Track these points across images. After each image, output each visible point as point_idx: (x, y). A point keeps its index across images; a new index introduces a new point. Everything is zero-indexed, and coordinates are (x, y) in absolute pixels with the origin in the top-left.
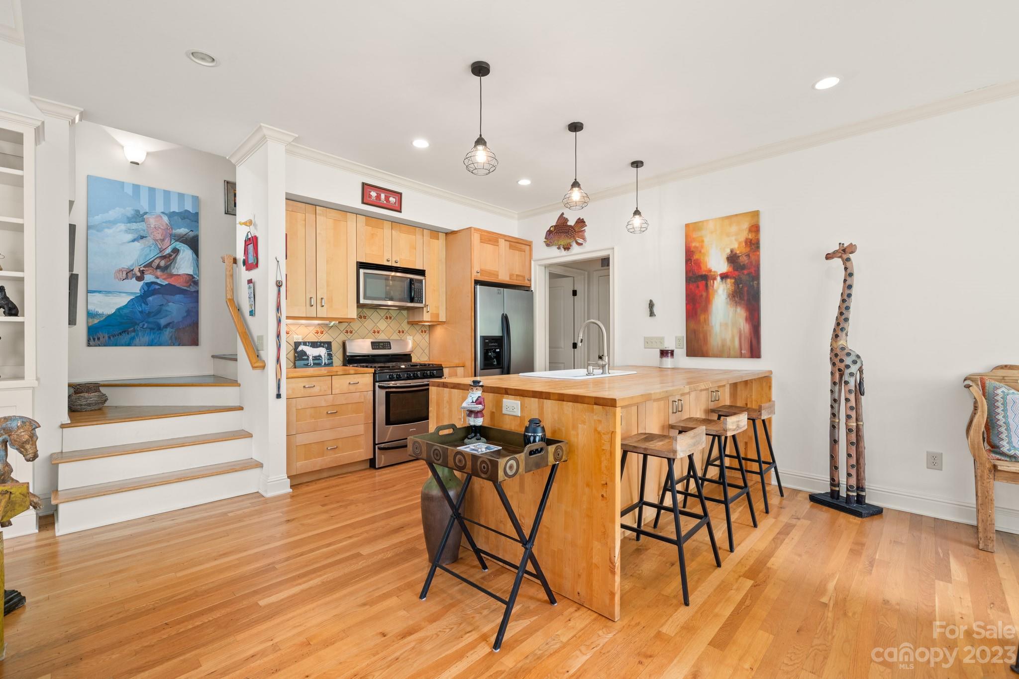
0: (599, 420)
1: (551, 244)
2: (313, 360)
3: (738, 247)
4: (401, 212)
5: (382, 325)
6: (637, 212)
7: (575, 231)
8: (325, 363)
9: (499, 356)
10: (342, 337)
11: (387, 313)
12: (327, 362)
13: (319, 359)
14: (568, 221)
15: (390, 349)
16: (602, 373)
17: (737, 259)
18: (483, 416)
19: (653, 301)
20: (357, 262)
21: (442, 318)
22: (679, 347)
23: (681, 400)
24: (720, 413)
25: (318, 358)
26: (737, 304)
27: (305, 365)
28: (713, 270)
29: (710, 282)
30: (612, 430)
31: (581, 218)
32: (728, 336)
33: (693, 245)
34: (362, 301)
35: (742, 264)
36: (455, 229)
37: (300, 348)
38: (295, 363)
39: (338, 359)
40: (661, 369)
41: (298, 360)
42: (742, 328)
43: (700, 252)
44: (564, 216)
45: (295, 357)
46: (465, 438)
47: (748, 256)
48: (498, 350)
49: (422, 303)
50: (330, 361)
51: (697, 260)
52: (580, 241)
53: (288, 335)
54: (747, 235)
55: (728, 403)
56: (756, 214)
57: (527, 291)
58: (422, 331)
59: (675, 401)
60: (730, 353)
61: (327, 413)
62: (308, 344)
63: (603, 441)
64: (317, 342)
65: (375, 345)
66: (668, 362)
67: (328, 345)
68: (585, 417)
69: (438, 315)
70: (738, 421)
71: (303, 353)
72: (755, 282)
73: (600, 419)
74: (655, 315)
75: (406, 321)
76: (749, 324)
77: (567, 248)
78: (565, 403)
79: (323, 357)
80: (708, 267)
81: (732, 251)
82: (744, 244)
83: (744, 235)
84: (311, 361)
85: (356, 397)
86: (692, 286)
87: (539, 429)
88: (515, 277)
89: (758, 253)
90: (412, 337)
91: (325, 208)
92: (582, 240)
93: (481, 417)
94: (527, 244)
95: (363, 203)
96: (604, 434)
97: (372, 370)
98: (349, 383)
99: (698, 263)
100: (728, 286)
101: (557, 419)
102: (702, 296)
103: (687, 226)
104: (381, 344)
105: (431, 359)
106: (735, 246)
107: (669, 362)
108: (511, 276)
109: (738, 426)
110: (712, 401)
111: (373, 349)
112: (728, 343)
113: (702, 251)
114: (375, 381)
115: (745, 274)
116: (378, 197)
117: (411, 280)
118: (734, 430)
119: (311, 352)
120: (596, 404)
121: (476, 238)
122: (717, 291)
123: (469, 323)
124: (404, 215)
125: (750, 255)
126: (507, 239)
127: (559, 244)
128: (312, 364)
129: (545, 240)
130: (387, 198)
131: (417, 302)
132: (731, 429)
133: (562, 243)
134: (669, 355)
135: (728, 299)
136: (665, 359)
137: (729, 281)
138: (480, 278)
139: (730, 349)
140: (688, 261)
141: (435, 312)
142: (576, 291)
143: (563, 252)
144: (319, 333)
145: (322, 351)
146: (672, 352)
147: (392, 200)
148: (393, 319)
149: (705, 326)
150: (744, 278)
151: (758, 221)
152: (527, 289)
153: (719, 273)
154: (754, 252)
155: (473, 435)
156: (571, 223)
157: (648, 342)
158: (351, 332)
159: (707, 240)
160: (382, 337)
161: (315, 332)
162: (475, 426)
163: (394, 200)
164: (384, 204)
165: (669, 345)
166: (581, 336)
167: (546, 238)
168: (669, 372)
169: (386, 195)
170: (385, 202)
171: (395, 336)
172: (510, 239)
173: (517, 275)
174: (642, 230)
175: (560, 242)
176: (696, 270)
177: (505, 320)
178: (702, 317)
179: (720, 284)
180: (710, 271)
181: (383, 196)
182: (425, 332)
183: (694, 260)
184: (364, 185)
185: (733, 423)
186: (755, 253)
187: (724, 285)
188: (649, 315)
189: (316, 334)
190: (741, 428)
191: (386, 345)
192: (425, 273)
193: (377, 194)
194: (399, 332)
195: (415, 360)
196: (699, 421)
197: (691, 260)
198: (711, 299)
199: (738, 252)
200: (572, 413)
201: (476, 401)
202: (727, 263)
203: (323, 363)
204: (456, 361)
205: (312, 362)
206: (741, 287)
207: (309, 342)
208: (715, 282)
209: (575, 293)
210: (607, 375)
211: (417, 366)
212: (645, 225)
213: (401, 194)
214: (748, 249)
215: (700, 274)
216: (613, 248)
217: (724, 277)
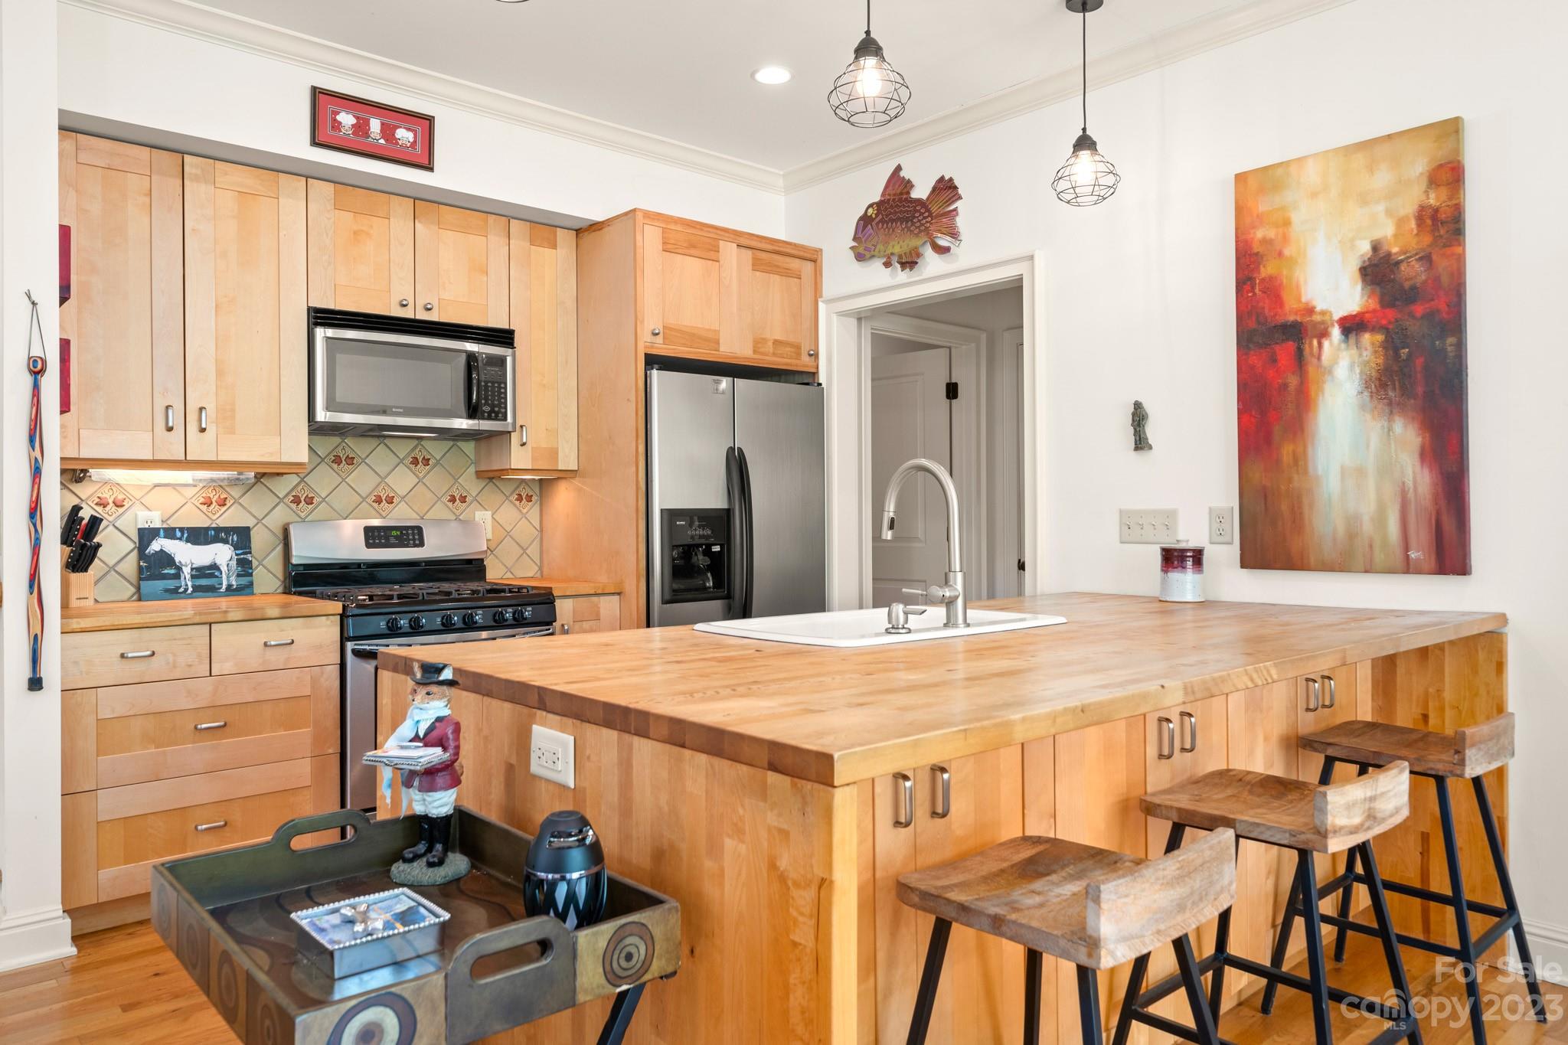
0: (781, 831)
1: (868, 255)
2: (193, 577)
3: (1395, 236)
4: (431, 169)
5: (402, 481)
6: (1084, 143)
7: (930, 215)
8: (229, 586)
9: (719, 566)
10: (280, 515)
11: (415, 447)
12: (234, 583)
13: (212, 576)
14: (912, 186)
15: (421, 544)
16: (946, 625)
17: (1392, 271)
18: (455, 782)
19: (1145, 405)
20: (309, 309)
21: (568, 460)
22: (1221, 539)
23: (1190, 715)
24: (1330, 752)
25: (207, 572)
26: (1392, 408)
27: (167, 591)
28: (1318, 309)
29: (1311, 344)
30: (822, 875)
31: (947, 178)
32: (1367, 508)
33: (1260, 234)
34: (321, 416)
35: (1407, 285)
36: (599, 217)
37: (156, 546)
38: (138, 589)
39: (268, 576)
40: (1164, 606)
41: (148, 579)
42: (1410, 484)
43: (1280, 254)
44: (902, 174)
45: (140, 569)
46: (395, 860)
47: (1427, 259)
48: (716, 549)
49: (505, 418)
50: (244, 581)
51: (1271, 278)
52: (943, 242)
53: (121, 510)
54: (1424, 197)
55: (1365, 713)
56: (1451, 129)
57: (807, 384)
58: (520, 495)
59: (1168, 720)
60: (1371, 560)
61: (196, 728)
62: (178, 534)
63: (794, 913)
64: (207, 529)
65: (374, 536)
66: (1186, 585)
67: (241, 538)
68: (741, 811)
69: (554, 453)
70: (1372, 799)
71: (166, 559)
72: (1451, 340)
73: (785, 827)
74: (1150, 447)
75: (472, 470)
76: (1431, 471)
77: (909, 263)
78: (687, 753)
79: (224, 569)
80: (1304, 300)
81: (1376, 247)
82: (1413, 224)
83: (1414, 197)
84: (187, 581)
85: (287, 685)
86: (1255, 360)
87: (577, 856)
88: (769, 348)
89: (1459, 250)
90: (489, 513)
91: (212, 161)
92: (948, 238)
93: (451, 786)
94: (808, 255)
95: (315, 143)
96: (796, 884)
97: (337, 607)
98: (266, 644)
99: (1274, 290)
100: (1365, 354)
101: (666, 809)
102: (1285, 386)
103: (1241, 178)
104: (394, 533)
105: (546, 571)
106: (1386, 230)
107: (1189, 586)
108: (758, 343)
109: (1371, 817)
110: (1308, 710)
111: (369, 545)
112: (1367, 527)
113: (1287, 252)
114: (344, 639)
115: (1418, 315)
116: (361, 128)
117: (471, 357)
118: (1354, 830)
119: (188, 555)
120: (773, 767)
121: (650, 239)
122: (1330, 372)
123: (633, 473)
124: (441, 178)
125: (1434, 257)
126: (744, 241)
127: (889, 252)
128: (190, 590)
129: (854, 244)
130: (388, 132)
131: (489, 418)
132: (1341, 828)
133: (897, 250)
134: (1189, 563)
135: (1366, 394)
136: (1175, 576)
137: (1367, 338)
138: (662, 349)
139: (1371, 546)
140: (1244, 283)
141: (544, 445)
142: (955, 385)
143: (903, 276)
144: (214, 504)
145: (222, 554)
146: (1198, 556)
147: (404, 135)
148: (435, 466)
149: (1296, 477)
150: (1415, 328)
151: (1458, 150)
152: (807, 378)
153: (1336, 316)
154: (1445, 246)
155: (421, 848)
156: (921, 191)
157: (1131, 526)
158: (309, 501)
159: (1299, 218)
160: (400, 515)
161: (202, 500)
162: (425, 818)
163: (410, 136)
164: (381, 146)
165: (1189, 536)
166: (892, 508)
167: (855, 239)
168: (1189, 615)
169: (386, 121)
170: (382, 141)
171: (441, 511)
172: (754, 244)
173: (776, 342)
174: (1103, 194)
175: (890, 247)
176: (1266, 311)
177: (737, 467)
178: (1287, 451)
179: (1339, 349)
180: (1311, 311)
181: (375, 125)
182: (529, 499)
183: (1263, 280)
184: (319, 96)
185: (1349, 807)
186: (1448, 251)
187: (1354, 351)
188: (1133, 446)
189: (204, 508)
190: (1384, 820)
191: (412, 535)
192: (512, 339)
193: (357, 118)
194: (453, 500)
195: (495, 573)
196: (1249, 783)
197: (1251, 279)
198: (1313, 394)
199: (1395, 250)
200: (707, 792)
201: (426, 735)
202: (1359, 286)
203: (224, 587)
204: (603, 579)
205: (190, 584)
206: (1404, 357)
207: (182, 530)
208: (1326, 344)
209: (952, 391)
210: (962, 631)
211: (503, 591)
212: (1110, 180)
213: (429, 120)
214: (1427, 239)
215: (1280, 320)
216: (1032, 258)
217: (1352, 326)
